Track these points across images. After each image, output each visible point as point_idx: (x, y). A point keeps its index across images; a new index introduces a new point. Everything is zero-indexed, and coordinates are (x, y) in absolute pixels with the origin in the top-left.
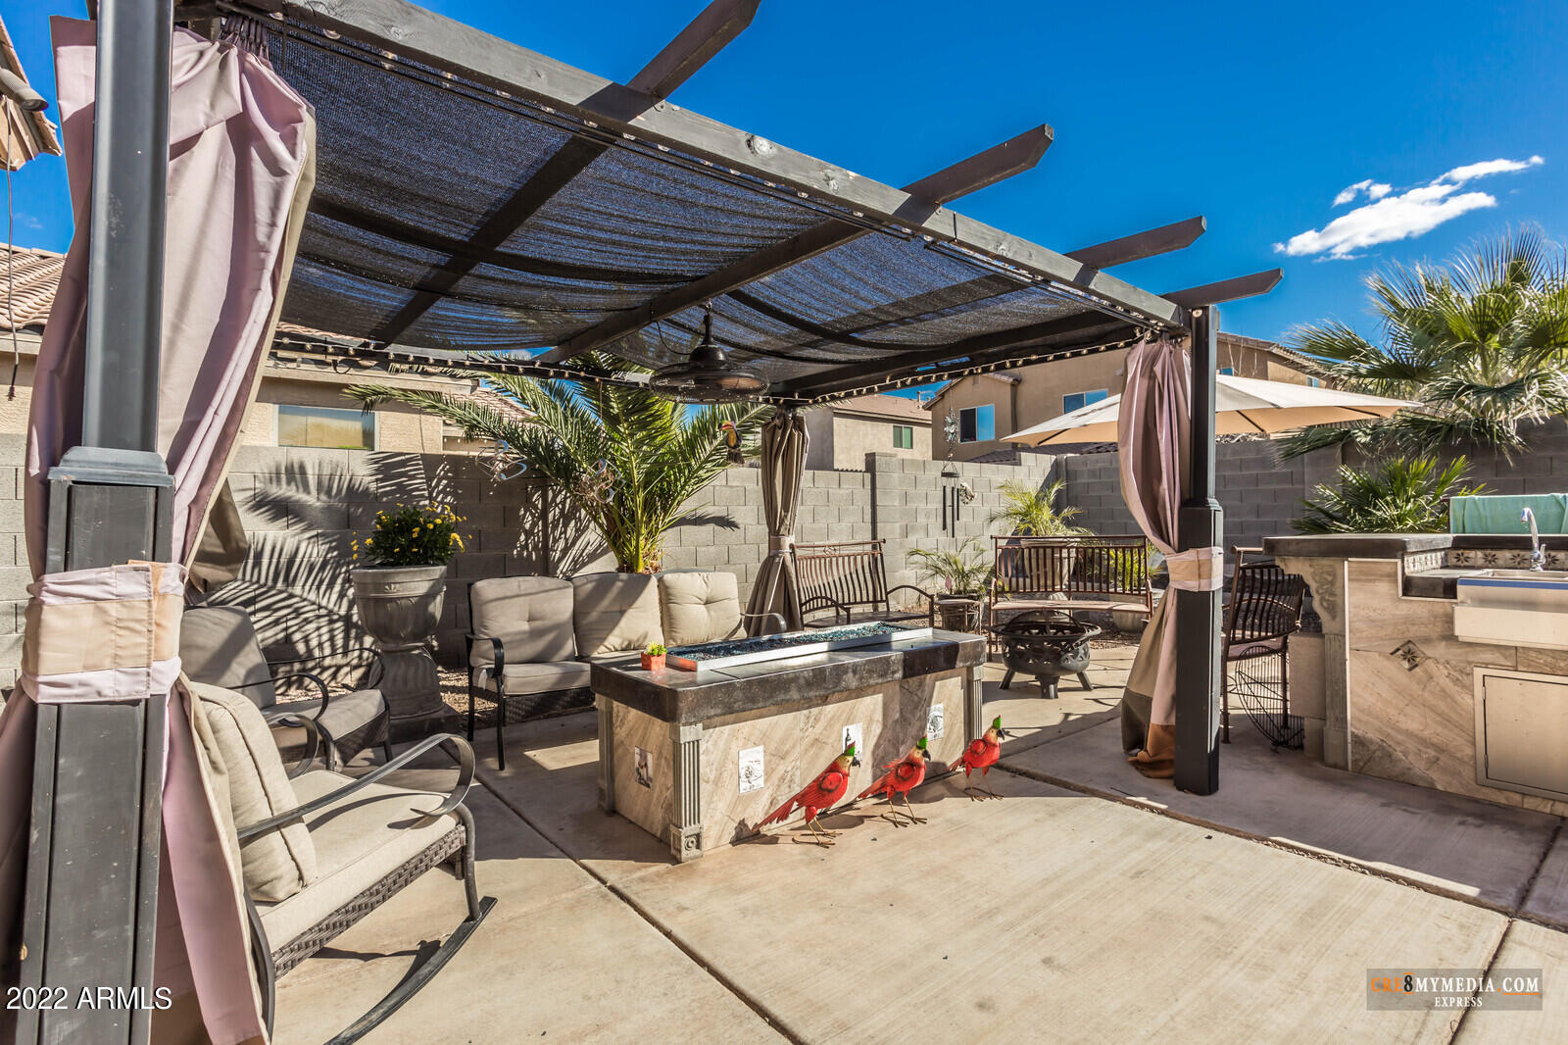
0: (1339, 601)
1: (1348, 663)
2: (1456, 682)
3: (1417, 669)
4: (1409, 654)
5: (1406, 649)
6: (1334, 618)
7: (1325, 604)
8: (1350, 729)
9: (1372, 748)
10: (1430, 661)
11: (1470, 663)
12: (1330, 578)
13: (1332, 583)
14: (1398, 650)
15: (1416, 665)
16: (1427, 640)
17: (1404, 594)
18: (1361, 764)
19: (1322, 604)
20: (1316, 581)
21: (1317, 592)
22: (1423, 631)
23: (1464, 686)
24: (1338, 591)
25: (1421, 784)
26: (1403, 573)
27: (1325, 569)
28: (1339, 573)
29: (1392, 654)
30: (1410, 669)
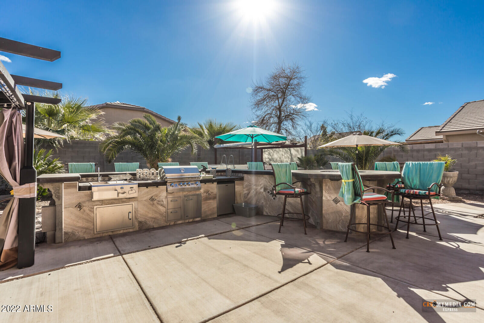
0: (61, 195)
1: (63, 212)
2: (90, 211)
3: (81, 210)
4: (79, 206)
5: (79, 205)
6: (59, 200)
7: (56, 196)
8: (63, 231)
9: (70, 234)
10: (84, 207)
11: (93, 206)
12: (58, 189)
13: (59, 190)
14: (77, 206)
15: (81, 209)
16: (84, 202)
17: (79, 191)
18: (66, 240)
19: (55, 196)
20: (54, 190)
21: (54, 193)
22: (83, 200)
23: (92, 212)
24: (60, 192)
25: (82, 239)
26: (78, 185)
27: (57, 186)
28: (61, 187)
29: (75, 207)
30: (80, 210)
